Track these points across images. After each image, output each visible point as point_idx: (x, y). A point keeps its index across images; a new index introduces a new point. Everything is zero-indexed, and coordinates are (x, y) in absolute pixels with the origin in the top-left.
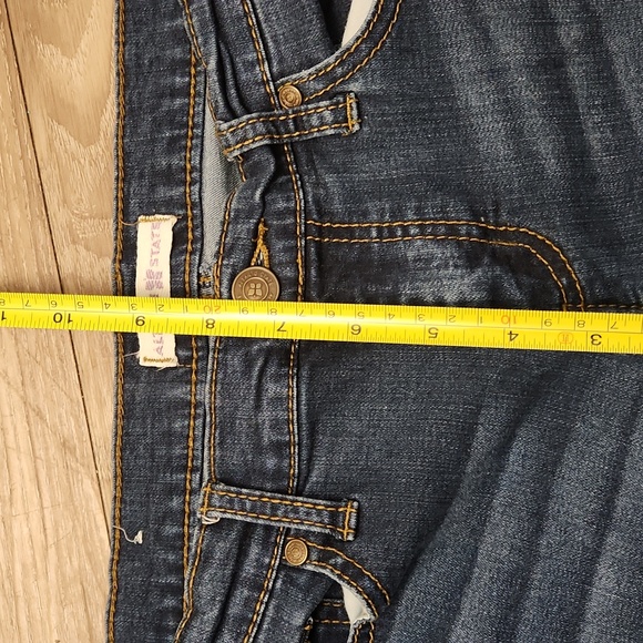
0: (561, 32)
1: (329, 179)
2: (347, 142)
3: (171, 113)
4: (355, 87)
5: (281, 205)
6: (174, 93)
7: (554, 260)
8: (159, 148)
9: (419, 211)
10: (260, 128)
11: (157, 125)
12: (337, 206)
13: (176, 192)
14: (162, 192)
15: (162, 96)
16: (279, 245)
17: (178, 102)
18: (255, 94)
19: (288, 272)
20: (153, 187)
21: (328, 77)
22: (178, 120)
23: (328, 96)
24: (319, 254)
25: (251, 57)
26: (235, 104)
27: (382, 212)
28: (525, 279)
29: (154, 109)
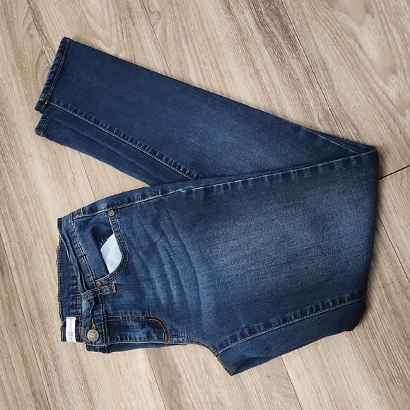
0: (165, 267)
1: (108, 305)
2: (113, 295)
3: (73, 290)
4: (114, 282)
5: (96, 314)
6: (73, 285)
7: (163, 325)
8: (70, 299)
9: (130, 313)
10: (91, 294)
11: (69, 293)
12: (111, 312)
13: (75, 311)
14: (71, 311)
15: (70, 286)
16: (97, 324)
17: (74, 287)
18: (90, 284)
19: (100, 331)
20: (69, 310)
21: (107, 280)
22: (75, 292)
23: (108, 284)
24: (108, 325)
25: (88, 275)
26: (85, 287)
27: (122, 313)
28: (156, 330)
29: (68, 289)
